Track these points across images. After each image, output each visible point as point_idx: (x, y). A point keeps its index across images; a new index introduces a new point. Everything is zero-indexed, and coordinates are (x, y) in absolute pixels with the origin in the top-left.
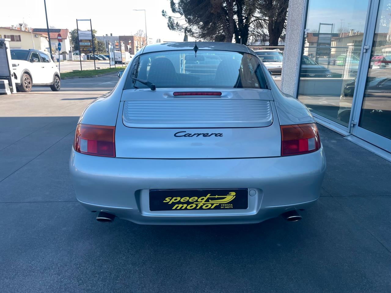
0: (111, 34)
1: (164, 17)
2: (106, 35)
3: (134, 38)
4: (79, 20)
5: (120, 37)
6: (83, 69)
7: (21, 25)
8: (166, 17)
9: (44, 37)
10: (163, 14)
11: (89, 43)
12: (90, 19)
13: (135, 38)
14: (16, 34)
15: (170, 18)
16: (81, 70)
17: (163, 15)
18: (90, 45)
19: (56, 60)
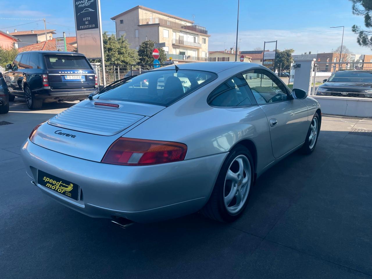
0: (310, 53)
1: (354, 32)
2: (305, 53)
3: (333, 56)
4: (267, 42)
5: (318, 55)
6: (262, 86)
7: (232, 49)
8: (357, 32)
9: (247, 58)
10: (354, 29)
11: (272, 62)
12: (277, 41)
13: (335, 54)
14: (226, 56)
15: (361, 33)
16: (261, 86)
17: (353, 31)
18: (272, 63)
19: (249, 78)
